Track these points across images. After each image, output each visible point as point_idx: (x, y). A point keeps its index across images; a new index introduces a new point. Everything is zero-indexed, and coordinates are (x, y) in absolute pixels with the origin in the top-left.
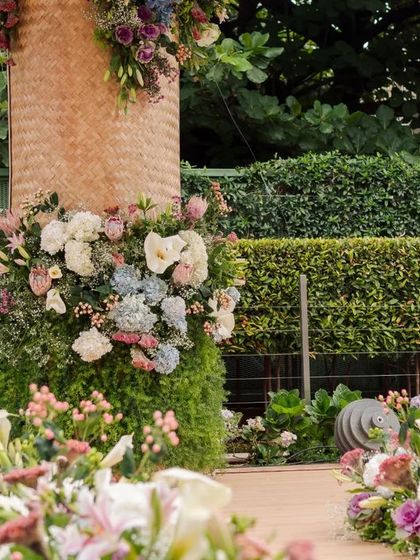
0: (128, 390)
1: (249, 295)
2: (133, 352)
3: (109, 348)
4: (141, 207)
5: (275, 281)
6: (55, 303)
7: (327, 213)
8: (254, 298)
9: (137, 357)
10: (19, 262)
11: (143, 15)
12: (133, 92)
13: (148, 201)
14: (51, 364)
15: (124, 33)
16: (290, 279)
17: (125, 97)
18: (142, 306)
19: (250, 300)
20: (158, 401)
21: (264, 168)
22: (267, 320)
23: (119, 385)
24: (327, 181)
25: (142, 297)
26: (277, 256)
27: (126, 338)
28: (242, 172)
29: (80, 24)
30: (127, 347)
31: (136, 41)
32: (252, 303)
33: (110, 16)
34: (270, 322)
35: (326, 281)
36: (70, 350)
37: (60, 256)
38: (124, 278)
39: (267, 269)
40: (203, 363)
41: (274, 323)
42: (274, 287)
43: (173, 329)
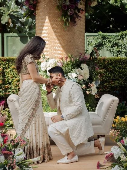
1: (113, 74)
4: (70, 57)
5: (121, 70)
8: (114, 75)
16: (125, 70)
17: (66, 25)
19: (113, 76)
21: (124, 33)
22: (118, 82)
26: (122, 63)
28: (118, 34)
31: (68, 9)
32: (113, 77)
34: (119, 82)
39: (118, 67)
41: (120, 83)
42: (120, 72)
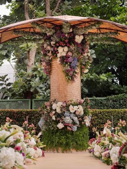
0: (67, 134)
2: (68, 127)
3: (64, 126)
4: (70, 101)
5: (107, 117)
6: (54, 118)
7: (123, 106)
9: (68, 128)
10: (48, 111)
11: (71, 67)
12: (69, 81)
13: (72, 100)
14: (54, 129)
15: (67, 71)
16: (110, 117)
18: (69, 119)
20: (73, 136)
21: (110, 97)
23: (66, 133)
24: (122, 99)
25: (70, 117)
26: (107, 113)
27: (66, 124)
28: (105, 98)
29: (60, 70)
30: (67, 126)
31: (69, 72)
33: (65, 68)
35: (117, 117)
36: (57, 127)
37: (55, 110)
38: (66, 114)
39: (105, 115)
40: (83, 130)
43: (76, 123)
